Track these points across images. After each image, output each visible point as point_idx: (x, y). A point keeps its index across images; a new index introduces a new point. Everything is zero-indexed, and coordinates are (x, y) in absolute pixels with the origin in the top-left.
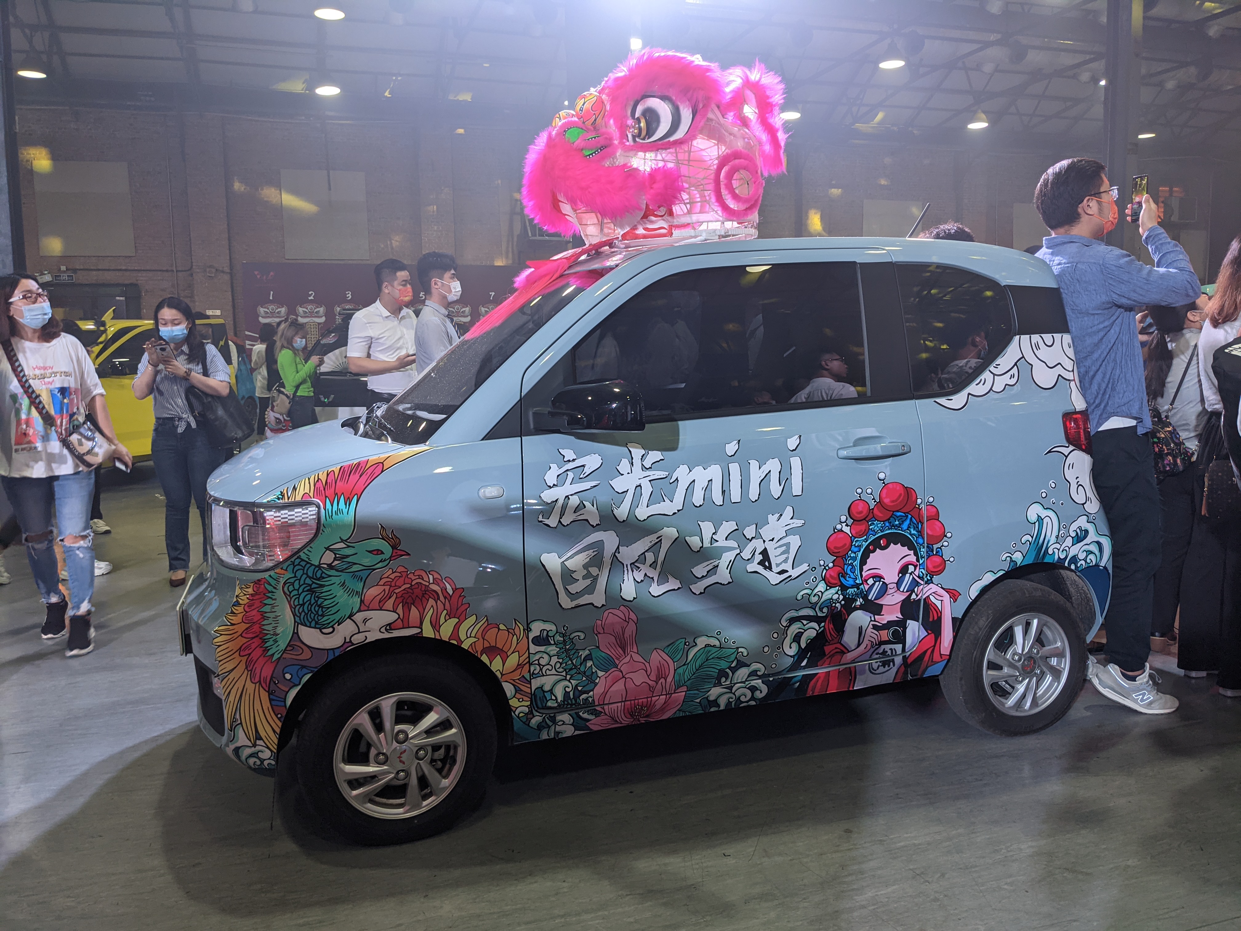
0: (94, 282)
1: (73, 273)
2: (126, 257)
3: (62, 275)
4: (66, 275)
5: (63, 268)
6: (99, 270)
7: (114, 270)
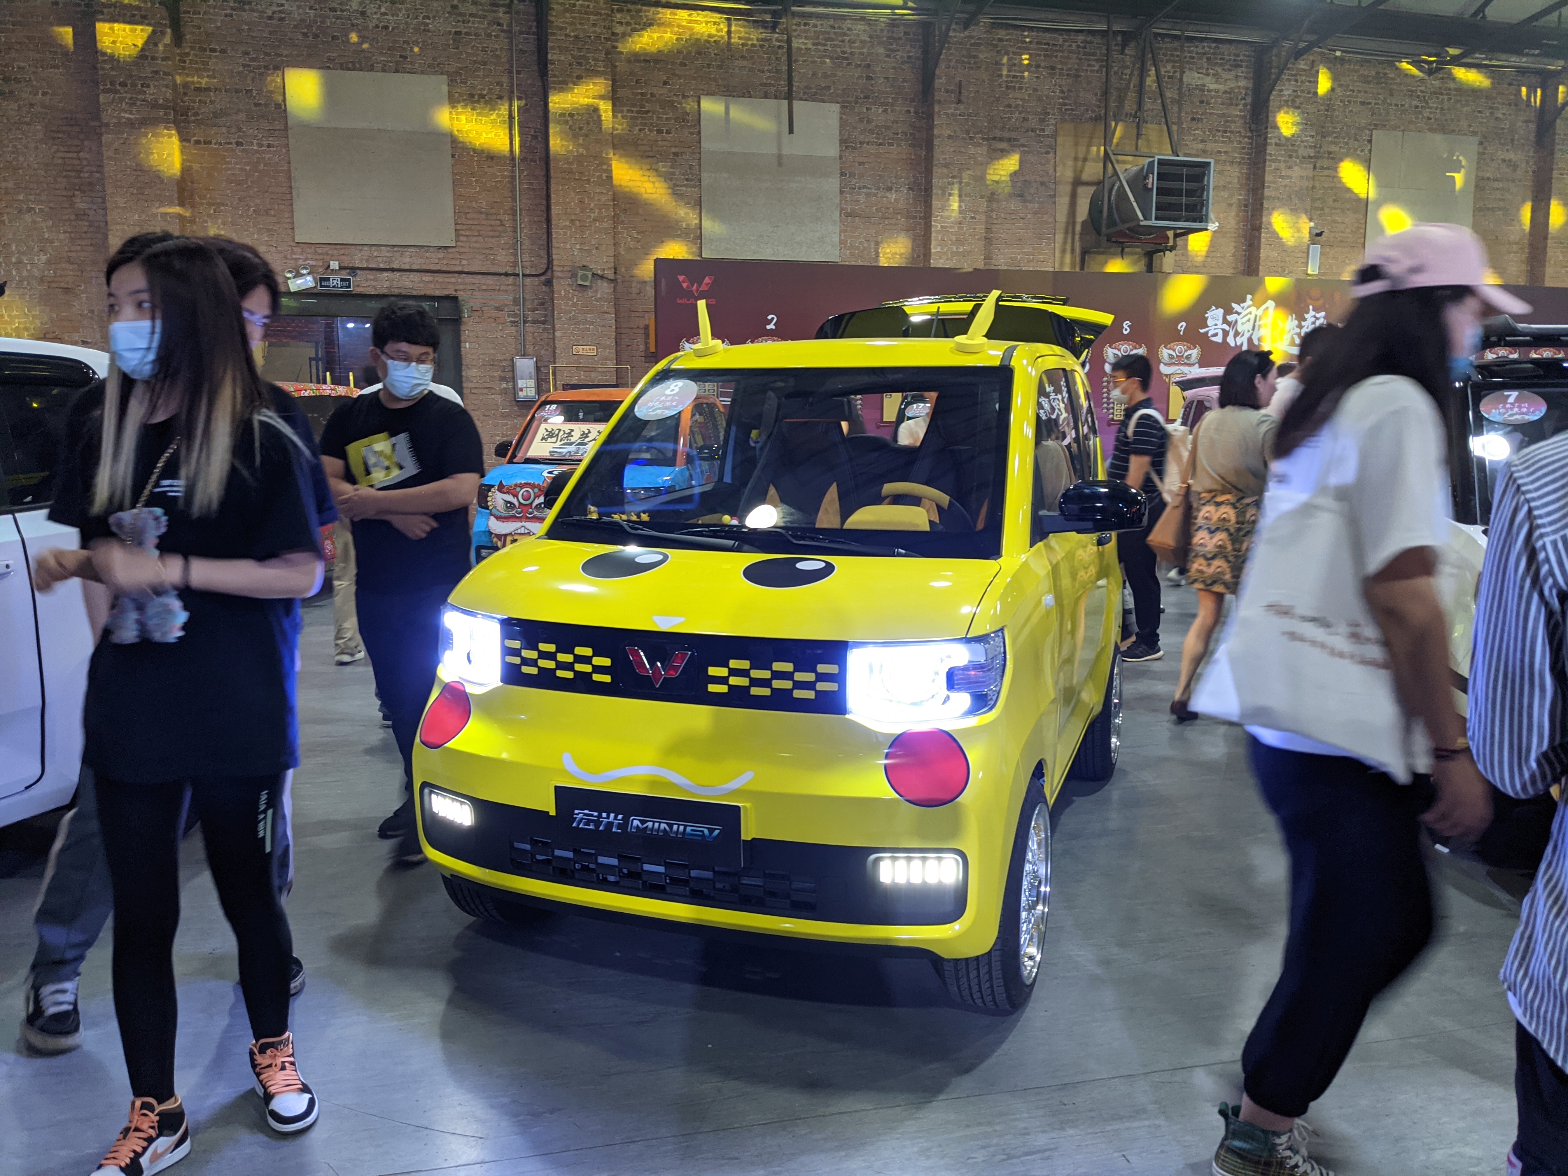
0: (385, 291)
1: (349, 274)
2: (440, 248)
3: (332, 277)
4: (338, 277)
5: (335, 265)
6: (393, 270)
7: (418, 271)
